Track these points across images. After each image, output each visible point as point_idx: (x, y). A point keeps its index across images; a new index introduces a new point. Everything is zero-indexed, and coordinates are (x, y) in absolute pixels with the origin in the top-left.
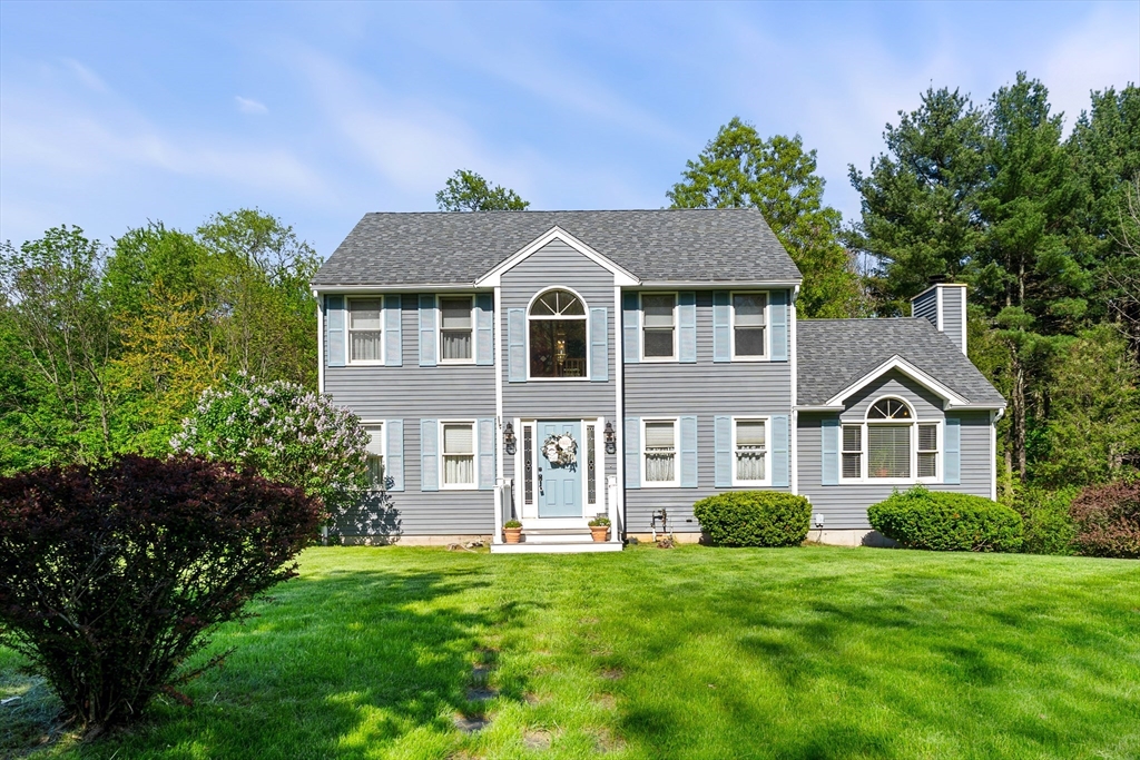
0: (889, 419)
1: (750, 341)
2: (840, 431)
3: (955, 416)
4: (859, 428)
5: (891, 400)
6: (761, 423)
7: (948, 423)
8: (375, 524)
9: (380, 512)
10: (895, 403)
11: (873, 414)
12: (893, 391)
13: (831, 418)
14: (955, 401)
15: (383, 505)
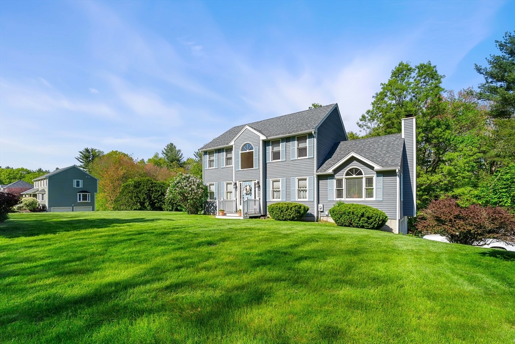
0: (354, 176)
1: (302, 152)
2: (335, 181)
3: (380, 173)
4: (342, 180)
5: (355, 168)
6: (306, 180)
7: (377, 176)
8: (213, 209)
9: (214, 206)
10: (357, 170)
11: (347, 174)
12: (354, 165)
13: (331, 176)
14: (377, 167)
15: (214, 205)
